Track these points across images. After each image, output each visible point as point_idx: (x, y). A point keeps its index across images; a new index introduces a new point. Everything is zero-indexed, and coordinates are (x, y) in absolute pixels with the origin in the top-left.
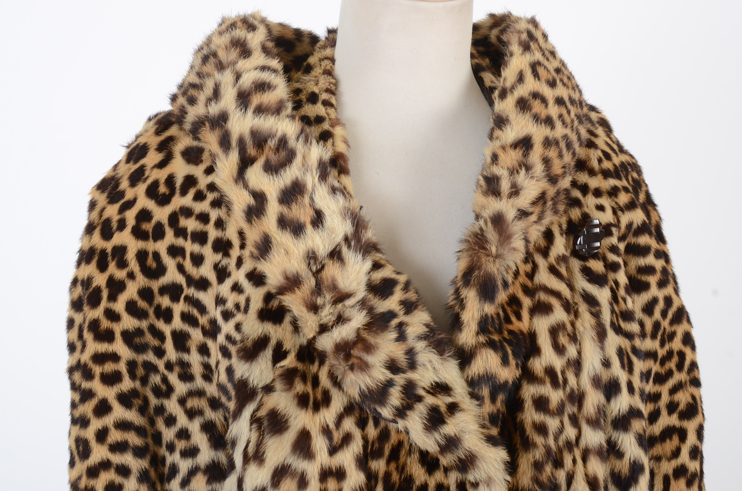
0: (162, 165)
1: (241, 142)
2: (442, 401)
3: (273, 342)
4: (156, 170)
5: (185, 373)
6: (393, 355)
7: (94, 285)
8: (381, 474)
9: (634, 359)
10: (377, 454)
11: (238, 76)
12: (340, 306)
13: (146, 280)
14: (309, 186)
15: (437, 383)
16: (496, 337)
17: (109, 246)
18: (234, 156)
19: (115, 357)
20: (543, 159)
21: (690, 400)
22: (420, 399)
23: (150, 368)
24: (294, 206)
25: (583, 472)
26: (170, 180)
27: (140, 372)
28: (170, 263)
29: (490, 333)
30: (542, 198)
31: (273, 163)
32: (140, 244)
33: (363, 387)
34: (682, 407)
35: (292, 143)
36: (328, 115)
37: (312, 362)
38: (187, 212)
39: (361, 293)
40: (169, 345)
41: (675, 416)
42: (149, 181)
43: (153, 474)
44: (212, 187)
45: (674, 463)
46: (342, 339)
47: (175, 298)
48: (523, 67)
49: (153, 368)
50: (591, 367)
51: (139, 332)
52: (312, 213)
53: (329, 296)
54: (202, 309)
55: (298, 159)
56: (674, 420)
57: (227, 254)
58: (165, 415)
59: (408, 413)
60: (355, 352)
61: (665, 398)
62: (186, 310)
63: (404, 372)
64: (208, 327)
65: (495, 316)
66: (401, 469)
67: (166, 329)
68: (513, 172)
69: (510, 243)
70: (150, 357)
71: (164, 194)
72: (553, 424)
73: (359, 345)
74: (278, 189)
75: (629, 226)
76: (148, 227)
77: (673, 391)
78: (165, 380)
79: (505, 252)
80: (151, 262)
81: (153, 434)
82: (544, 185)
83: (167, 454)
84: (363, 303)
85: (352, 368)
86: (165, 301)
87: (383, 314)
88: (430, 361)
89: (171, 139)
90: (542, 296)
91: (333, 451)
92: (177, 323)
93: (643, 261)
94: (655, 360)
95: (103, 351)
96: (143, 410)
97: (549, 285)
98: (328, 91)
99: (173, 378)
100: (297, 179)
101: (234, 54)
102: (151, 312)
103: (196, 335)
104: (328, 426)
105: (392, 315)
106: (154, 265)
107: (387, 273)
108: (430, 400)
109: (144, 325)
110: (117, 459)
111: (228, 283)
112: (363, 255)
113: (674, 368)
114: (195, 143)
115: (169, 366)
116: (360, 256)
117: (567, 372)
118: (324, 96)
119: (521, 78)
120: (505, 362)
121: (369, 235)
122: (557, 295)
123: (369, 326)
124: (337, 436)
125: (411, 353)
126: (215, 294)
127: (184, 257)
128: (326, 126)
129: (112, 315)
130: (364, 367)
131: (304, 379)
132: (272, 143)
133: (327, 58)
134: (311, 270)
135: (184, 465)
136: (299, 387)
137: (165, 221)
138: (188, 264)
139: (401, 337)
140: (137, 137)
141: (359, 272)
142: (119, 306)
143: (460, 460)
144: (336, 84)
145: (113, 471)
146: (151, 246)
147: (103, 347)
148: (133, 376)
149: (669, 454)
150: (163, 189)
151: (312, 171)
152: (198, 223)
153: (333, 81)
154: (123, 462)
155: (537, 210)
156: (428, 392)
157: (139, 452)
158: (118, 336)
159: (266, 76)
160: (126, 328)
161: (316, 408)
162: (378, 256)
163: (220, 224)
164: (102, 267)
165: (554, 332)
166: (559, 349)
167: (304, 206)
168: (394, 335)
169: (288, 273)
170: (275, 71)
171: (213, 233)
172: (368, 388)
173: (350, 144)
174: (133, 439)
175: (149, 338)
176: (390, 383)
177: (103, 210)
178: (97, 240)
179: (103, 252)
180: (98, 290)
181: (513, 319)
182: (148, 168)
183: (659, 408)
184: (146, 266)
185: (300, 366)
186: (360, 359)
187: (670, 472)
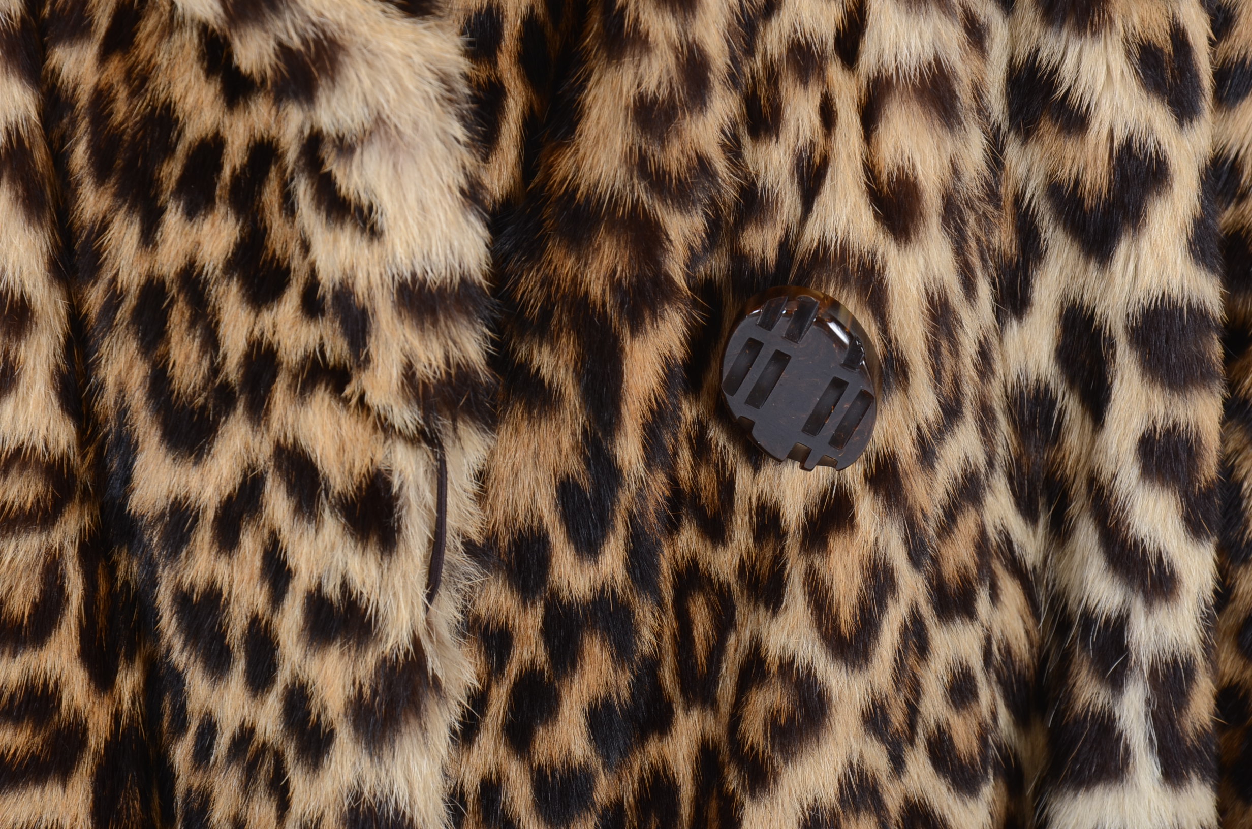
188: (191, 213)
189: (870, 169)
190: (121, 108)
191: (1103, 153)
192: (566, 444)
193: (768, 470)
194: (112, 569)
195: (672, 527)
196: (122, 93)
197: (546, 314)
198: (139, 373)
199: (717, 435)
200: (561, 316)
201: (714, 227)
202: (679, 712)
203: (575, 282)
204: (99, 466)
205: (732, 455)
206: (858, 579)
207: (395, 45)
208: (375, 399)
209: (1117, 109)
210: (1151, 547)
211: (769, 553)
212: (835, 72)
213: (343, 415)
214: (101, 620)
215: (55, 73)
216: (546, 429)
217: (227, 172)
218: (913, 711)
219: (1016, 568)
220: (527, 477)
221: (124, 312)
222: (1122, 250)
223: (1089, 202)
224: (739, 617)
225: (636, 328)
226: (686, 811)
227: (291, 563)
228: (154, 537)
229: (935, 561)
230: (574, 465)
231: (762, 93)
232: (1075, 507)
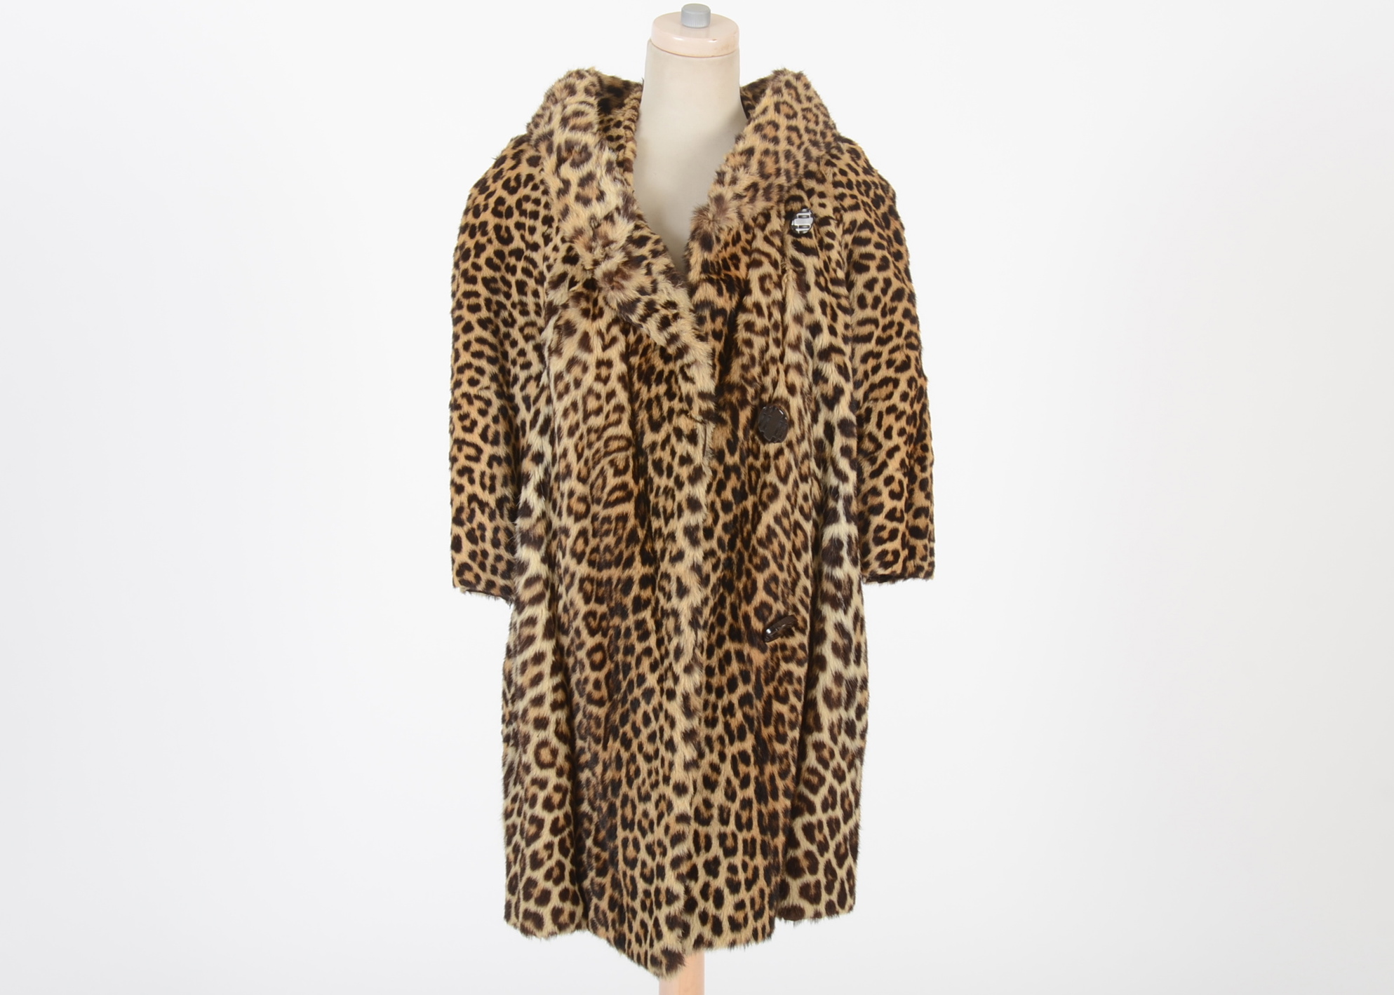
0: (513, 168)
1: (559, 148)
2: (670, 313)
3: (570, 276)
4: (510, 171)
5: (524, 310)
6: (643, 285)
7: (466, 247)
8: (636, 366)
9: (839, 313)
10: (635, 353)
11: (565, 107)
12: (607, 248)
13: (500, 244)
14: (598, 175)
15: (668, 301)
16: (714, 277)
17: (477, 222)
18: (554, 158)
19: (477, 295)
20: (759, 162)
21: (904, 358)
22: (657, 311)
23: (501, 306)
24: (586, 188)
25: (784, 380)
26: (518, 178)
27: (494, 307)
28: (516, 234)
29: (711, 273)
30: (754, 187)
31: (577, 161)
32: (497, 220)
33: (619, 301)
34: (898, 363)
35: (591, 149)
36: (626, 134)
37: (594, 291)
38: (527, 198)
39: (622, 242)
40: (514, 291)
41: (892, 370)
42: (505, 179)
43: (500, 377)
44: (542, 182)
45: (888, 403)
46: (608, 270)
47: (518, 259)
48: (769, 104)
49: (504, 307)
50: (793, 308)
51: (494, 280)
52: (597, 192)
53: (600, 242)
54: (535, 265)
55: (594, 158)
56: (891, 373)
57: (550, 226)
58: (511, 339)
59: (649, 319)
60: (616, 279)
61: (885, 357)
62: (525, 266)
63: (649, 295)
64: (538, 276)
65: (715, 264)
66: (648, 361)
67: (512, 280)
68: (735, 169)
69: (725, 214)
70: (502, 298)
71: (513, 187)
72: (759, 342)
73: (619, 275)
74: (578, 178)
75: (853, 223)
76: (503, 209)
77: (892, 351)
78: (511, 315)
79: (722, 219)
80: (503, 233)
81: (502, 352)
82: (756, 178)
83: (511, 367)
84: (623, 248)
85: (612, 288)
86: (512, 261)
87: (638, 257)
88: (666, 288)
89: (522, 151)
90: (756, 256)
91: (605, 348)
92: (519, 275)
93: (864, 250)
94: (877, 326)
95: (470, 290)
96: (495, 332)
97: (761, 249)
98: (630, 119)
99: (516, 314)
100: (591, 172)
101: (565, 93)
102: (503, 267)
103: (531, 283)
104: (601, 330)
105: (643, 258)
106: (506, 235)
107: (645, 232)
108: (663, 312)
109: (498, 275)
110: (476, 362)
111: (551, 245)
112: (628, 220)
113: (894, 334)
114: (536, 154)
115: (514, 305)
116: (626, 220)
117: (772, 308)
118: (627, 123)
119: (764, 111)
120: (720, 293)
121: (635, 208)
122: (768, 255)
123: (625, 264)
124: (608, 338)
125: (654, 282)
126: (543, 253)
127: (525, 230)
128: (622, 141)
129: (476, 267)
130: (621, 288)
131: (588, 299)
132: (577, 149)
133: (635, 99)
134: (591, 226)
135: (523, 375)
136: (584, 304)
137: (514, 205)
138: (527, 234)
139: (649, 273)
140: (503, 152)
141: (623, 230)
142: (481, 261)
143: (678, 348)
144: (638, 117)
145: (473, 370)
146: (504, 222)
147: (470, 287)
148: (489, 309)
149: (883, 396)
150: (513, 184)
151: (601, 167)
152: (533, 205)
153: (636, 113)
154: (480, 365)
155: (750, 194)
156: (663, 307)
157: (492, 361)
158: (479, 280)
159: (583, 108)
160: (485, 276)
161: (594, 318)
162: (640, 222)
163: (547, 206)
164: (472, 235)
165: (762, 279)
166: (766, 292)
167: (593, 188)
168: (644, 271)
169: (577, 229)
170: (592, 105)
171: (543, 212)
172: (622, 301)
173: (637, 153)
174: (488, 351)
175: (500, 285)
176: (638, 300)
177: (475, 198)
178: (471, 219)
179: (473, 226)
180: (468, 250)
181: (732, 268)
182: (505, 170)
183: (880, 364)
184: (500, 235)
185: (585, 291)
186: (618, 282)
187: (884, 409)
188: (657, 385)
189: (786, 382)
190: (644, 367)
191: (832, 387)
192: (728, 432)
193: (767, 445)
194: (638, 460)
195: (748, 456)
196: (644, 364)
197: (724, 406)
198: (647, 416)
199: (756, 438)
200: (727, 406)
201: (756, 392)
202: (749, 496)
203: (730, 400)
204: (636, 439)
205: (760, 443)
206: (785, 465)
207: (699, 346)
208: (693, 416)
209: (834, 378)
210: (843, 471)
211: (767, 462)
212: (779, 364)
213: (687, 419)
214: (636, 470)
215: (630, 362)
216: (724, 428)
217: (664, 376)
218: (796, 501)
219: (816, 479)
220: (720, 438)
221: (643, 405)
222: (836, 407)
223: (829, 398)
224: (761, 476)
225: (742, 409)
226: (750, 517)
227: (676, 451)
228: (648, 451)
229: (800, 468)
230: (730, 436)
231: (765, 367)
232: (828, 464)
